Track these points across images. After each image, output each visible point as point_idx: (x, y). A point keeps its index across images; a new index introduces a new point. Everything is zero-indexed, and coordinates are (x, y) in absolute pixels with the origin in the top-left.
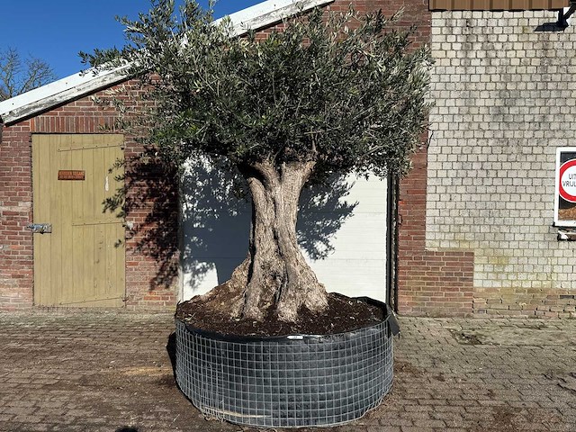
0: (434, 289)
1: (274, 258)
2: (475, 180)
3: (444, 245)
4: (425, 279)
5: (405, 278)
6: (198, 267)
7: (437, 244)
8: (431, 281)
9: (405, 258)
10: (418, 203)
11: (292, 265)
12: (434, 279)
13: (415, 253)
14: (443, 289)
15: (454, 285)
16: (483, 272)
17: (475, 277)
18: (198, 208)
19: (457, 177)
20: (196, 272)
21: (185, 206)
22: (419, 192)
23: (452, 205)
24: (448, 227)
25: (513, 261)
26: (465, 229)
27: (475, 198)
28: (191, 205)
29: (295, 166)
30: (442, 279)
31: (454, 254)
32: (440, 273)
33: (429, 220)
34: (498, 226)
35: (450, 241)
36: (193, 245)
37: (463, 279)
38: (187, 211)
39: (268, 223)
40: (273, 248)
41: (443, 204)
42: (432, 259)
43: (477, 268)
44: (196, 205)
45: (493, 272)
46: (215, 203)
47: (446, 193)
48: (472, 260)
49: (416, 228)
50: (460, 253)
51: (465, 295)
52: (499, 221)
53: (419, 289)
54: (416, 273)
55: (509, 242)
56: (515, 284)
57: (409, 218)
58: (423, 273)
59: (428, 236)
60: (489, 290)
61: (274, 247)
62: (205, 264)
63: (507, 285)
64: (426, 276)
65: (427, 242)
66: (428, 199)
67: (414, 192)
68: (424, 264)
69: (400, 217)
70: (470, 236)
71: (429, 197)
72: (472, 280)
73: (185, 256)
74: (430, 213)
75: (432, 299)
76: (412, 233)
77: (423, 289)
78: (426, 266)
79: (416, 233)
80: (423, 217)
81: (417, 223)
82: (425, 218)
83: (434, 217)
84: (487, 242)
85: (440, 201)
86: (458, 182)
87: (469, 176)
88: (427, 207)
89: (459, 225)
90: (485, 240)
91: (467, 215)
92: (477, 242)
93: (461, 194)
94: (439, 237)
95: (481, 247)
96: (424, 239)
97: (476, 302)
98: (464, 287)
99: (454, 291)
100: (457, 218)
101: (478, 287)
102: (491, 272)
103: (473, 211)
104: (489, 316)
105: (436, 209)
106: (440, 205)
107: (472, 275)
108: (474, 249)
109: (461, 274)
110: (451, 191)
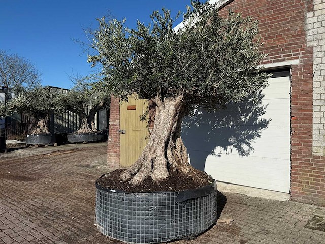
0: (320, 185)
4: (312, 176)
5: (297, 174)
7: (322, 150)
8: (317, 178)
9: (297, 159)
10: (306, 119)
12: (320, 177)
13: (304, 156)
22: (307, 111)
33: (315, 132)
42: (318, 161)
49: (304, 138)
53: (308, 183)
54: (305, 171)
57: (300, 130)
58: (311, 172)
59: (314, 144)
64: (313, 174)
65: (313, 148)
66: (314, 116)
67: (303, 111)
68: (312, 165)
69: (293, 129)
71: (315, 114)
74: (314, 126)
75: (318, 192)
76: (302, 141)
77: (311, 183)
78: (313, 166)
79: (305, 142)
80: (310, 129)
81: (305, 134)
82: (312, 130)
83: (320, 129)
85: (324, 117)
88: (313, 122)
94: (323, 144)
96: (311, 146)
105: (321, 123)
106: (324, 120)
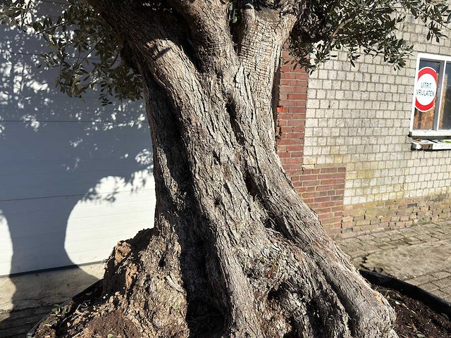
1: (276, 246)
2: (352, 84)
3: (321, 161)
7: (314, 160)
10: (298, 110)
12: (309, 201)
13: (292, 173)
15: (326, 205)
16: (353, 188)
17: (345, 195)
19: (337, 80)
22: (299, 97)
23: (329, 113)
24: (325, 139)
25: (377, 174)
26: (340, 141)
27: (352, 105)
30: (316, 200)
31: (328, 170)
32: (315, 194)
33: (308, 133)
34: (368, 137)
35: (326, 155)
37: (335, 198)
42: (308, 178)
43: (348, 185)
45: (361, 187)
47: (326, 98)
48: (344, 176)
49: (295, 143)
50: (333, 170)
51: (336, 215)
52: (369, 131)
55: (376, 154)
56: (377, 198)
57: (288, 130)
59: (307, 152)
60: (356, 207)
63: (370, 200)
65: (305, 158)
66: (308, 106)
67: (295, 97)
68: (301, 184)
69: (278, 128)
70: (344, 150)
71: (310, 104)
72: (342, 198)
74: (309, 123)
76: (291, 149)
78: (302, 187)
79: (294, 149)
80: (302, 129)
81: (295, 136)
82: (304, 130)
83: (313, 128)
84: (358, 155)
85: (319, 108)
86: (337, 86)
87: (347, 79)
88: (307, 116)
89: (335, 137)
90: (356, 153)
91: (343, 125)
92: (349, 156)
93: (339, 100)
94: (317, 151)
95: (353, 161)
96: (301, 155)
97: (344, 221)
98: (335, 206)
99: (326, 212)
100: (333, 129)
101: (347, 205)
102: (359, 188)
103: (348, 120)
104: (354, 234)
105: (315, 118)
106: (319, 113)
107: (343, 192)
108: (346, 164)
109: (333, 192)
110: (330, 96)
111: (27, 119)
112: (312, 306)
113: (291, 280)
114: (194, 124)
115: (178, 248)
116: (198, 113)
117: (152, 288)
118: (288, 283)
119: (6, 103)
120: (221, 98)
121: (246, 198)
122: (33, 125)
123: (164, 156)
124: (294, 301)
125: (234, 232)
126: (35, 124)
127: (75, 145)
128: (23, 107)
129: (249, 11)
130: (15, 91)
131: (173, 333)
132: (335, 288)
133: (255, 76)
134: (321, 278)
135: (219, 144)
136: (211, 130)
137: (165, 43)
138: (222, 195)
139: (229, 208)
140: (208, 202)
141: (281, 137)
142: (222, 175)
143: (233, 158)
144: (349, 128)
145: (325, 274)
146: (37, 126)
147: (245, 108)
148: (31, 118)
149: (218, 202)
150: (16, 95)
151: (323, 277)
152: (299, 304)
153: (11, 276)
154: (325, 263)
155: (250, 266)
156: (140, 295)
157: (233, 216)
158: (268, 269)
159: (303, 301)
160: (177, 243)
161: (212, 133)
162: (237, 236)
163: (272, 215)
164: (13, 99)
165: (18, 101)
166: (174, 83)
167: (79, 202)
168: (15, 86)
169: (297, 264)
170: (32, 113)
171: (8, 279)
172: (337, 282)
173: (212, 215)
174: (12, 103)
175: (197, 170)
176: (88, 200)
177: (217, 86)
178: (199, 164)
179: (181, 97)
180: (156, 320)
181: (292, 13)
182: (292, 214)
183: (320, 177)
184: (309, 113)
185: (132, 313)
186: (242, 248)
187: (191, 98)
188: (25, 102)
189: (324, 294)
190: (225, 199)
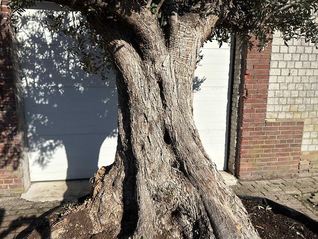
0: (270, 155)
1: (174, 181)
2: (310, 56)
3: (282, 116)
4: (263, 147)
5: (246, 148)
6: (45, 145)
7: (275, 116)
8: (268, 148)
9: (248, 129)
10: (263, 77)
11: (216, 200)
12: (271, 147)
13: (257, 125)
14: (278, 155)
15: (286, 151)
16: (310, 138)
17: (303, 143)
18: (39, 83)
19: (296, 53)
20: (43, 150)
21: (24, 81)
22: (263, 67)
23: (289, 79)
24: (285, 100)
26: (299, 101)
27: (309, 73)
28: (32, 80)
29: (193, 20)
30: (277, 146)
31: (288, 123)
32: (276, 141)
33: (270, 94)
35: (286, 112)
36: (37, 123)
37: (294, 145)
38: (27, 87)
39: (153, 115)
40: (168, 160)
41: (283, 78)
42: (270, 129)
43: (305, 135)
44: (37, 80)
45: (317, 138)
46: (58, 78)
47: (286, 68)
48: (302, 128)
49: (259, 101)
50: (292, 123)
51: (294, 158)
53: (258, 156)
54: (256, 142)
58: (262, 142)
59: (268, 109)
60: (312, 153)
61: (169, 156)
62: (52, 141)
64: (265, 144)
65: (268, 114)
66: (271, 74)
67: (260, 67)
68: (263, 134)
69: (245, 91)
70: (302, 108)
71: (272, 72)
72: (300, 146)
73: (30, 135)
74: (271, 87)
75: (268, 164)
76: (256, 106)
77: (262, 155)
78: (265, 135)
79: (258, 106)
80: (265, 91)
81: (259, 97)
82: (267, 92)
83: (275, 90)
84: (315, 112)
85: (280, 75)
86: (297, 57)
87: (306, 52)
88: (270, 82)
89: (294, 98)
90: (313, 111)
91: (301, 89)
92: (307, 113)
93: (298, 69)
94: (277, 108)
95: (310, 117)
96: (265, 111)
97: (301, 163)
98: (294, 152)
99: (285, 156)
100: (293, 92)
101: (304, 152)
102: (315, 138)
103: (306, 85)
104: (310, 175)
105: (277, 83)
106: (280, 79)
107: (301, 141)
108: (304, 119)
109: (292, 141)
110: (290, 65)
111: (77, 86)
112: (196, 226)
113: (183, 206)
114: (134, 95)
115: (123, 175)
116: (137, 87)
117: (103, 199)
118: (181, 207)
119: (65, 76)
120: (154, 77)
121: (160, 146)
122: (80, 89)
123: (121, 115)
124: (185, 220)
125: (148, 169)
126: (81, 89)
127: (105, 102)
128: (74, 78)
129: (173, 17)
130: (70, 68)
131: (110, 229)
132: (209, 215)
133: (179, 62)
134: (202, 207)
135: (148, 108)
136: (144, 99)
137: (120, 42)
138: (146, 143)
139: (148, 153)
140: (137, 148)
141: (247, 97)
142: (147, 130)
143: (156, 118)
144: (307, 90)
145: (204, 204)
146: (82, 90)
147: (168, 84)
148: (79, 85)
149: (143, 148)
150: (70, 71)
151: (203, 207)
152: (188, 223)
153: (67, 181)
154: (206, 196)
155: (155, 193)
156: (97, 203)
157: (149, 158)
158: (166, 196)
159: (190, 221)
160: (123, 172)
161: (144, 101)
162: (149, 172)
163: (178, 159)
164: (69, 73)
165: (71, 75)
166: (124, 68)
167: (107, 138)
168: (70, 65)
169: (188, 195)
170: (80, 82)
171: (65, 182)
172: (210, 211)
173: (138, 156)
174: (68, 76)
175: (133, 125)
176: (112, 137)
177: (151, 69)
178: (134, 122)
179: (128, 77)
180: (101, 220)
181: (214, 14)
182: (190, 160)
183: (280, 128)
184: (271, 79)
185: (92, 213)
186: (150, 180)
187: (133, 78)
188: (75, 75)
189: (202, 219)
190: (146, 146)
